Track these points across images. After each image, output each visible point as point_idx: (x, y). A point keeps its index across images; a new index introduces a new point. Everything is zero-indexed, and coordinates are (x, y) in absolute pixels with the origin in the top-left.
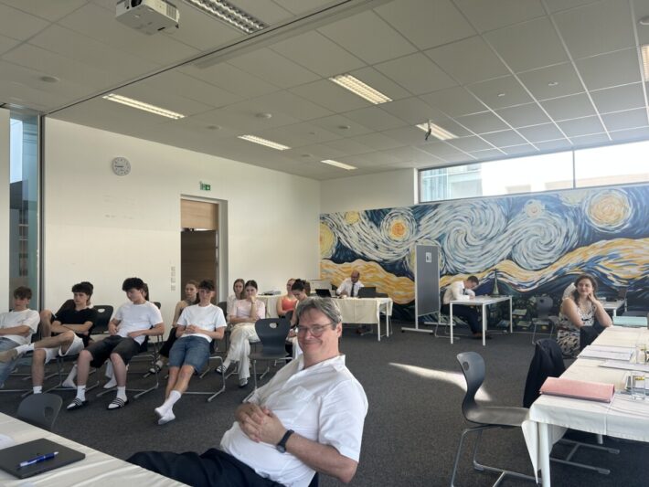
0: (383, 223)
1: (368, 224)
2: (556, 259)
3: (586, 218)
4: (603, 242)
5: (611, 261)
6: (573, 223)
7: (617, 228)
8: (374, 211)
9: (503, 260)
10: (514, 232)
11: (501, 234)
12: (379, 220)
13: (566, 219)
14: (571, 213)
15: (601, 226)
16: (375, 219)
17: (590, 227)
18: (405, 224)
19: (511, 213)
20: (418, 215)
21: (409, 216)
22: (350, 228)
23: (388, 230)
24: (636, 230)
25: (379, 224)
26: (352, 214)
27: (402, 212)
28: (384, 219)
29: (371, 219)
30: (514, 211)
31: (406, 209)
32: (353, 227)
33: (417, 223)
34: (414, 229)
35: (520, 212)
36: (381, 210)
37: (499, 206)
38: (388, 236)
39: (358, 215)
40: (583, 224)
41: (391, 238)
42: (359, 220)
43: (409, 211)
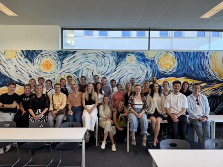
0: (36, 60)
1: (24, 60)
3: (156, 65)
4: (163, 79)
6: (150, 68)
7: (170, 72)
8: (29, 51)
10: (120, 71)
11: (113, 72)
12: (33, 58)
13: (147, 66)
16: (30, 57)
17: (158, 70)
18: (52, 62)
19: (118, 60)
20: (61, 57)
21: (55, 57)
22: (9, 62)
23: (39, 65)
24: (178, 73)
25: (32, 61)
26: (11, 52)
27: (50, 54)
28: (37, 57)
29: (26, 57)
30: (120, 59)
31: (53, 52)
32: (11, 61)
33: (61, 62)
34: (59, 66)
35: (124, 60)
36: (34, 51)
37: (112, 56)
38: (39, 70)
39: (15, 53)
40: (155, 69)
41: (42, 71)
42: (17, 56)
43: (55, 53)
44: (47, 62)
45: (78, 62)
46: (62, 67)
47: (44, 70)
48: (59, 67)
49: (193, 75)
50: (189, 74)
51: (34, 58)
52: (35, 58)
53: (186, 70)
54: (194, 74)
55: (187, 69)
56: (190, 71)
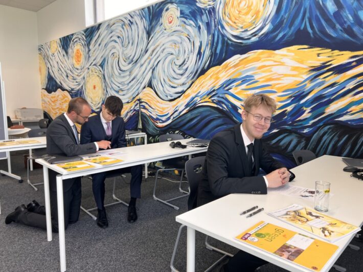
0: (70, 51)
1: (62, 52)
2: (188, 85)
3: (220, 23)
4: (236, 58)
5: (244, 86)
6: (206, 32)
7: (254, 34)
8: (64, 37)
9: (144, 88)
10: (153, 51)
11: (143, 56)
12: (67, 47)
13: (199, 28)
14: (204, 17)
15: (235, 33)
17: (223, 36)
18: (82, 50)
19: (151, 27)
20: (88, 39)
21: (83, 41)
22: (53, 58)
23: (72, 58)
24: (277, 35)
25: (67, 52)
27: (80, 37)
28: (70, 46)
29: (63, 47)
30: (153, 23)
32: (55, 56)
33: (88, 48)
34: (87, 55)
35: (159, 23)
36: (68, 36)
37: (142, 18)
38: (73, 65)
39: (56, 44)
40: (216, 33)
42: (58, 48)
43: (83, 34)
44: (78, 51)
45: (103, 44)
46: (89, 57)
47: (76, 65)
49: (330, 31)
50: (314, 33)
53: (307, 20)
54: (334, 27)
55: (307, 15)
56: (318, 21)
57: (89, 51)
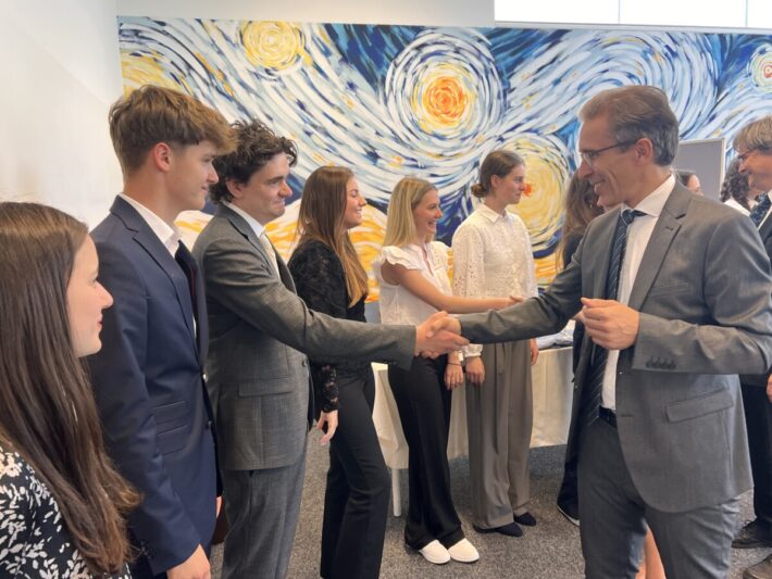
0: (394, 76)
1: (337, 74)
8: (361, 28)
12: (379, 63)
18: (468, 84)
19: (725, 73)
20: (504, 59)
21: (479, 58)
22: (267, 84)
23: (410, 99)
25: (379, 78)
26: (272, 33)
27: (459, 43)
28: (398, 61)
29: (350, 57)
30: (731, 69)
31: (467, 35)
32: (280, 79)
33: (503, 83)
34: (495, 101)
35: (743, 71)
36: (386, 29)
37: (702, 52)
38: (413, 121)
39: (296, 40)
41: (423, 125)
42: (304, 55)
43: (480, 41)
44: (445, 83)
45: (572, 82)
46: (506, 107)
47: (433, 124)
48: (497, 104)
51: (388, 67)
52: (392, 66)
57: (508, 90)
